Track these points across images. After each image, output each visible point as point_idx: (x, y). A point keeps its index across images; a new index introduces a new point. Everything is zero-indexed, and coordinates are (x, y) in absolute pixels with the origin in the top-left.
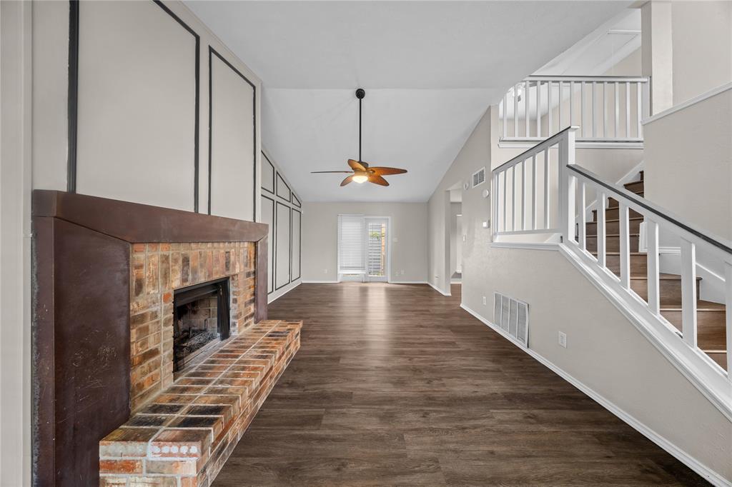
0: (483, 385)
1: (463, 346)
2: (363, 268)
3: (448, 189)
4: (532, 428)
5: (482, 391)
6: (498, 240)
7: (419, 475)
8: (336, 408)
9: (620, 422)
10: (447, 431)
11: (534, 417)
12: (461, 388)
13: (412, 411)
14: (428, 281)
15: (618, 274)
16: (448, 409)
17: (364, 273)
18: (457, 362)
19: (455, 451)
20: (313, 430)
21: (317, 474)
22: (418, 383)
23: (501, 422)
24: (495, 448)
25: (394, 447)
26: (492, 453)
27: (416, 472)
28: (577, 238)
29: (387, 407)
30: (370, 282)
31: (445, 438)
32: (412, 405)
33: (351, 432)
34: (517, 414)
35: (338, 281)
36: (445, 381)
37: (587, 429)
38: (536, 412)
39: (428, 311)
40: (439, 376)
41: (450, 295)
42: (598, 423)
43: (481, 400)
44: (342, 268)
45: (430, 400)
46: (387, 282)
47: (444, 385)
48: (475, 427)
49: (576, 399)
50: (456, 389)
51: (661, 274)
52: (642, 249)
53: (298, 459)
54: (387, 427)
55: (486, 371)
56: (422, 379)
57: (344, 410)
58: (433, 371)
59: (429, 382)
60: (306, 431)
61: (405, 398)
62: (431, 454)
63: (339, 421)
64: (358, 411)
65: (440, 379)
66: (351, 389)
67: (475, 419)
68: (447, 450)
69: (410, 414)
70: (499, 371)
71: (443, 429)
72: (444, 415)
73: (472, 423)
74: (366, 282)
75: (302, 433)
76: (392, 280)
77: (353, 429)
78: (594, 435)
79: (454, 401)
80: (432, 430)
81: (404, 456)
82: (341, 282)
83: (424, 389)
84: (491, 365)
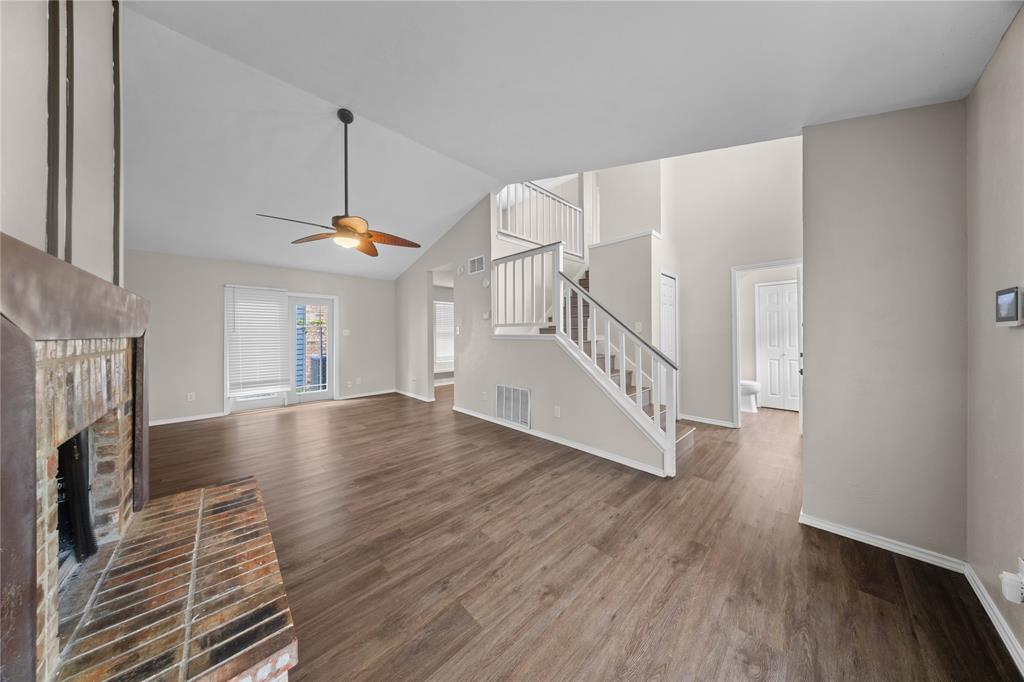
0: (516, 468)
1: (481, 444)
2: (285, 381)
3: (433, 270)
4: (559, 480)
5: (518, 472)
6: (498, 331)
7: (512, 548)
8: (390, 552)
9: (594, 457)
10: (511, 510)
11: (556, 473)
12: (502, 476)
13: (475, 512)
14: (397, 388)
15: (590, 356)
16: (501, 496)
17: (289, 389)
18: (484, 459)
19: (525, 518)
20: (383, 583)
21: (425, 607)
22: (463, 489)
23: (541, 486)
24: (547, 503)
25: (480, 544)
26: (547, 506)
27: (508, 548)
28: (565, 330)
29: (449, 521)
30: (300, 403)
31: (513, 515)
32: (471, 508)
33: (431, 558)
34: (547, 476)
35: (226, 413)
36: (484, 478)
37: (583, 467)
38: (556, 470)
39: (420, 422)
40: (477, 475)
41: (434, 400)
42: (586, 462)
43: (520, 479)
44: (235, 386)
45: (484, 497)
46: (333, 400)
47: (486, 481)
48: (527, 498)
49: (571, 453)
50: (498, 479)
51: (598, 355)
52: (589, 339)
53: (389, 614)
54: (462, 535)
55: (510, 457)
56: (464, 485)
57: (405, 547)
58: (468, 475)
59: (472, 483)
60: (376, 588)
61: (460, 506)
62: (511, 530)
63: (407, 558)
64: (422, 539)
65: (480, 478)
66: (395, 526)
67: (524, 492)
68: (520, 521)
69: (475, 515)
70: (519, 453)
71: (508, 511)
72: (501, 501)
73: (524, 496)
74: (290, 405)
75: (372, 593)
76: (341, 395)
77: (431, 554)
78: (588, 468)
79: (501, 489)
80: (499, 515)
81: (492, 543)
82: (232, 414)
83: (472, 491)
84: (511, 452)
